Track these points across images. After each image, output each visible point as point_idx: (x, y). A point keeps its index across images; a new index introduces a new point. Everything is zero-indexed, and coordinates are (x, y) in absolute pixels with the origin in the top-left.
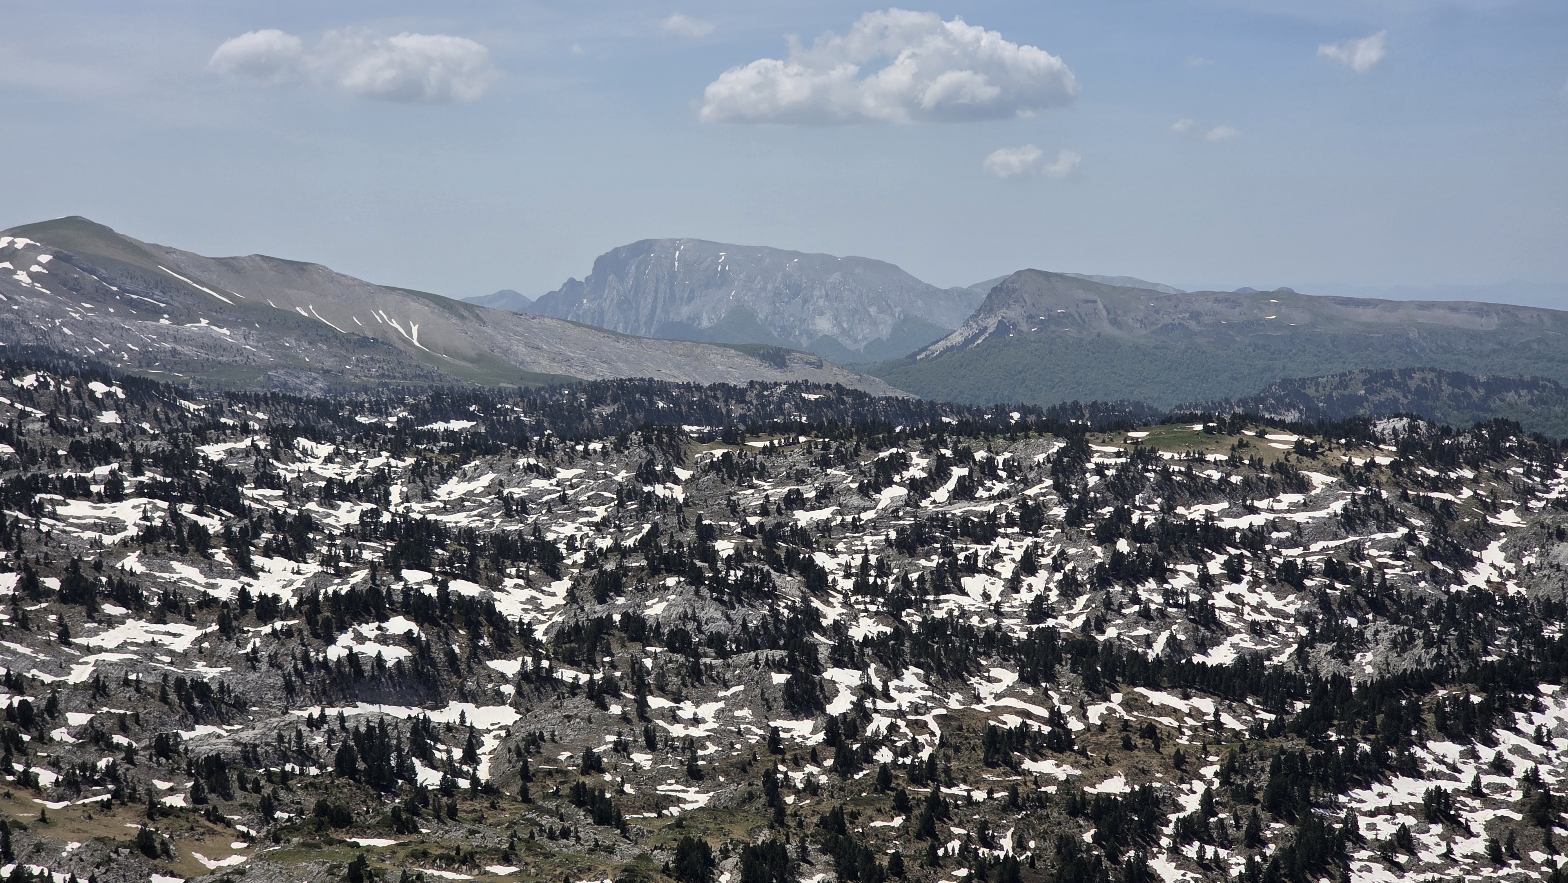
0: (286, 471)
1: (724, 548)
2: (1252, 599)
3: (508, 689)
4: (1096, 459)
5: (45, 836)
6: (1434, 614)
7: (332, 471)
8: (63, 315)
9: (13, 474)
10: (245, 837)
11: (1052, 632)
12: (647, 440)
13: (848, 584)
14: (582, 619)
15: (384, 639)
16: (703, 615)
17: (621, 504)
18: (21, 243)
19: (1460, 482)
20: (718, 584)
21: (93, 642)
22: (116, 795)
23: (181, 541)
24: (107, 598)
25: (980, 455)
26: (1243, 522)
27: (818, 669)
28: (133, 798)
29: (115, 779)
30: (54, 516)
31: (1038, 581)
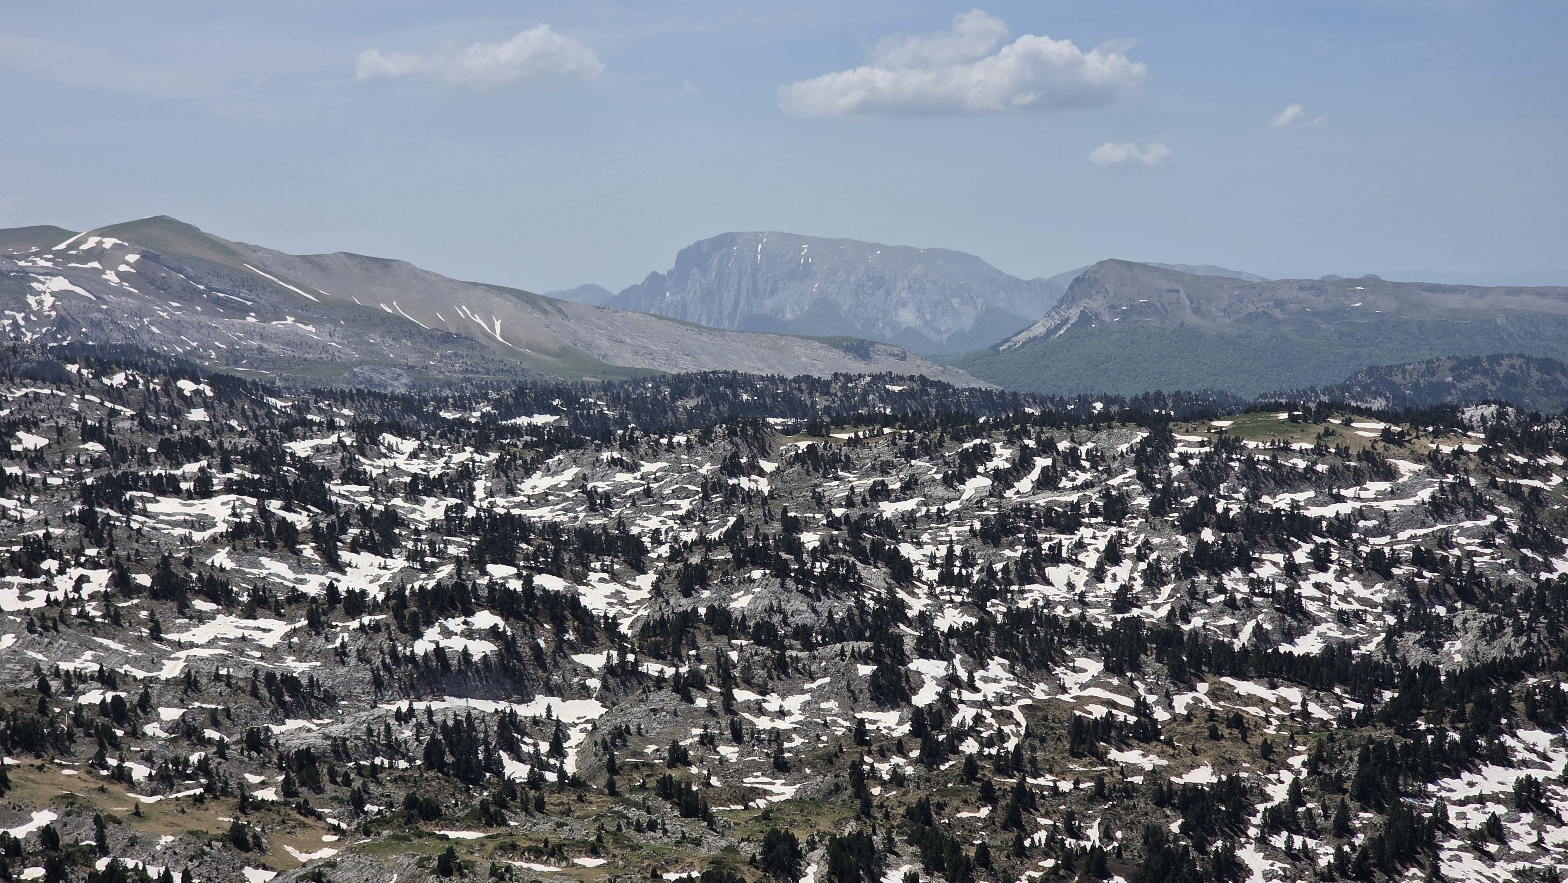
0: (372, 467)
1: (810, 540)
2: (1339, 588)
3: (594, 683)
4: (1180, 449)
5: (140, 829)
6: (1524, 603)
7: (416, 466)
8: (151, 314)
9: (104, 472)
10: (336, 829)
11: (1137, 622)
12: (732, 433)
13: (933, 575)
14: (667, 612)
15: (470, 634)
16: (788, 608)
17: (706, 497)
18: (109, 242)
19: (1550, 469)
20: (804, 576)
21: (185, 637)
22: (208, 788)
23: (269, 537)
24: (198, 594)
25: (1063, 446)
26: (1329, 511)
27: (903, 660)
28: (225, 792)
29: (208, 774)
30: (144, 513)
31: (1122, 571)
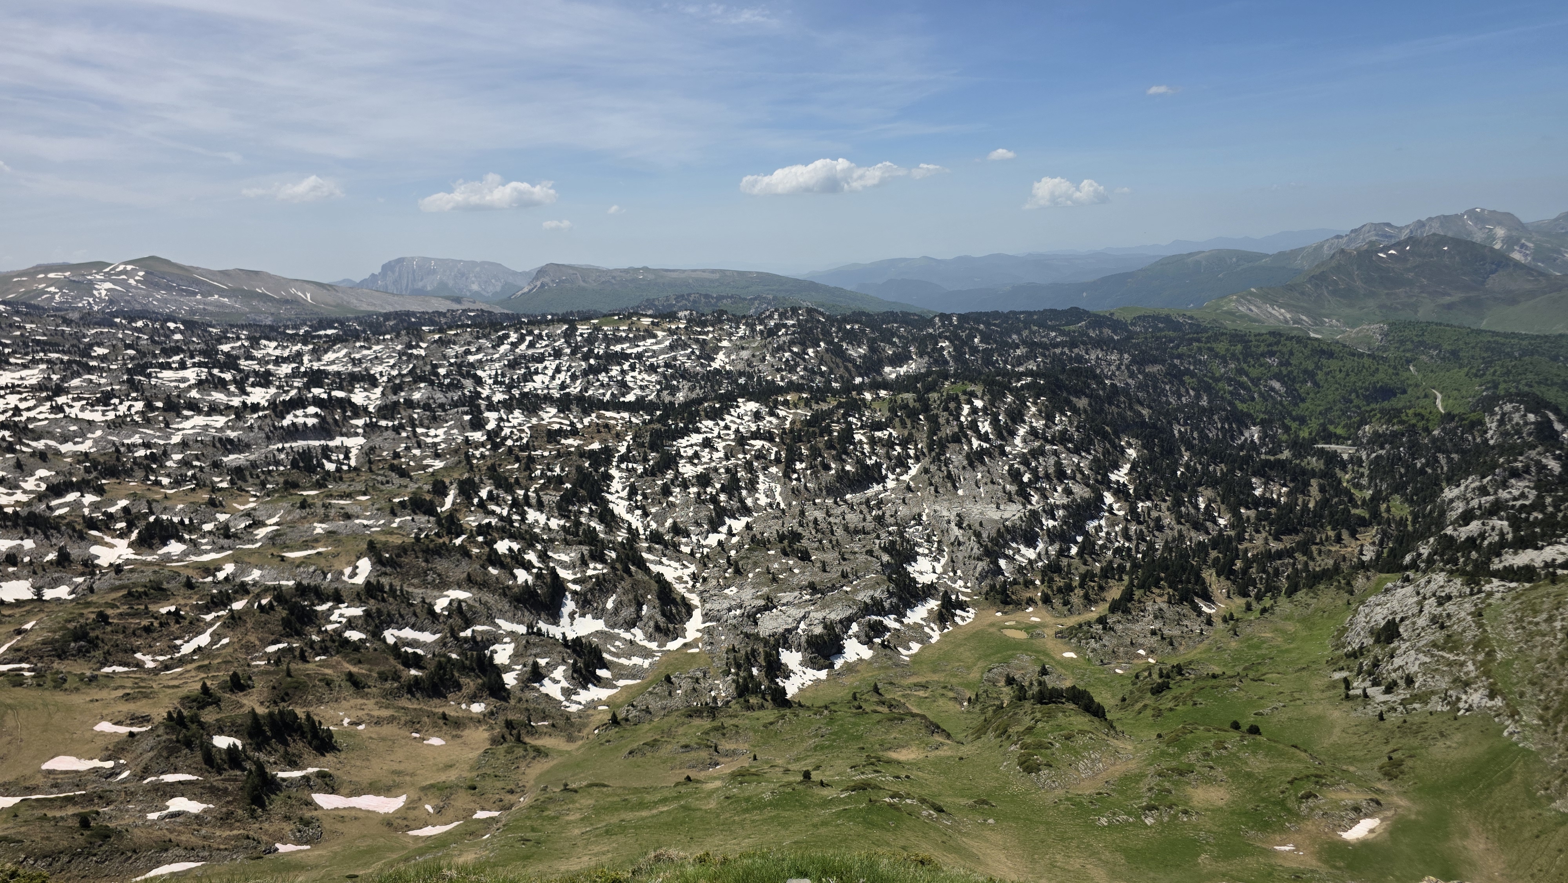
0: (258, 354)
1: (442, 371)
2: (640, 377)
3: (360, 431)
4: (580, 331)
5: (168, 504)
6: (702, 378)
7: (278, 352)
8: (153, 296)
9: (136, 362)
10: (255, 496)
11: (569, 394)
12: (408, 333)
13: (491, 381)
14: (388, 402)
15: (306, 416)
16: (436, 397)
17: (400, 358)
18: (129, 267)
19: (708, 332)
20: (441, 385)
21: (180, 426)
22: (197, 485)
23: (214, 384)
24: (185, 408)
25: (536, 332)
26: (635, 350)
27: (481, 413)
28: (204, 485)
29: (196, 479)
30: (157, 377)
31: (562, 377)
